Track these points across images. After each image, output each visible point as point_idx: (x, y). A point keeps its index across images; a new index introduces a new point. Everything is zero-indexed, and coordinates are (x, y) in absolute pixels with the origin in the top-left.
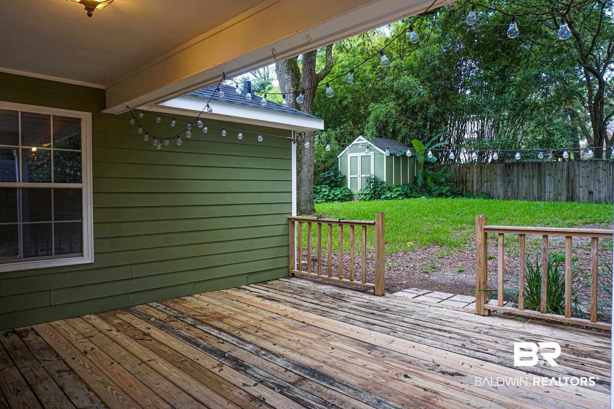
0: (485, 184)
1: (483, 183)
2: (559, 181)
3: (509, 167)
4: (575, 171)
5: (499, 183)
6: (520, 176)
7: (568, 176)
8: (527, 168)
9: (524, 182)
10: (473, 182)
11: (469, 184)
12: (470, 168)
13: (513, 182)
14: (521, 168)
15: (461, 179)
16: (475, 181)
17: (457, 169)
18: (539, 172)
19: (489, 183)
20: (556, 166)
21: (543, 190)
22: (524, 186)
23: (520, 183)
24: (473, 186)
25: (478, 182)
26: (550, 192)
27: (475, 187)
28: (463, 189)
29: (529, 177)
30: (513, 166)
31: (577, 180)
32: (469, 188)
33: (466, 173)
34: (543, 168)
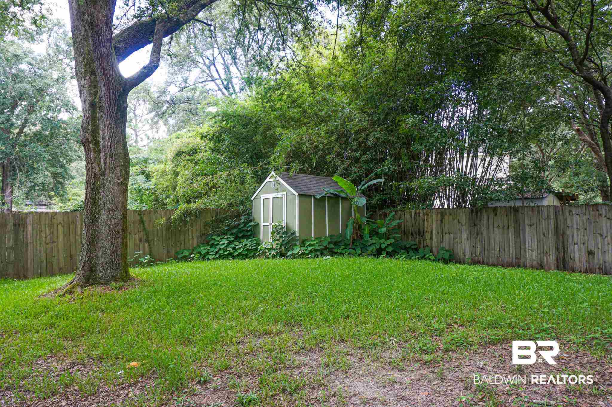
0: (447, 236)
1: (444, 234)
2: (544, 234)
3: (477, 213)
4: (565, 220)
5: (464, 236)
6: (491, 227)
7: (557, 228)
8: (499, 214)
9: (497, 235)
10: (432, 233)
11: (427, 236)
12: (428, 215)
13: (482, 234)
14: (491, 215)
15: (417, 229)
16: (434, 232)
17: (413, 214)
18: (516, 221)
19: (452, 236)
20: (538, 212)
21: (522, 247)
22: (497, 239)
23: (492, 236)
24: (431, 239)
25: (438, 233)
26: (532, 251)
27: (435, 240)
28: (420, 243)
29: (503, 227)
30: (481, 213)
31: (569, 232)
32: (428, 242)
33: (424, 221)
34: (521, 215)
